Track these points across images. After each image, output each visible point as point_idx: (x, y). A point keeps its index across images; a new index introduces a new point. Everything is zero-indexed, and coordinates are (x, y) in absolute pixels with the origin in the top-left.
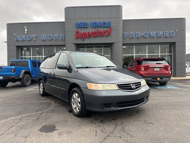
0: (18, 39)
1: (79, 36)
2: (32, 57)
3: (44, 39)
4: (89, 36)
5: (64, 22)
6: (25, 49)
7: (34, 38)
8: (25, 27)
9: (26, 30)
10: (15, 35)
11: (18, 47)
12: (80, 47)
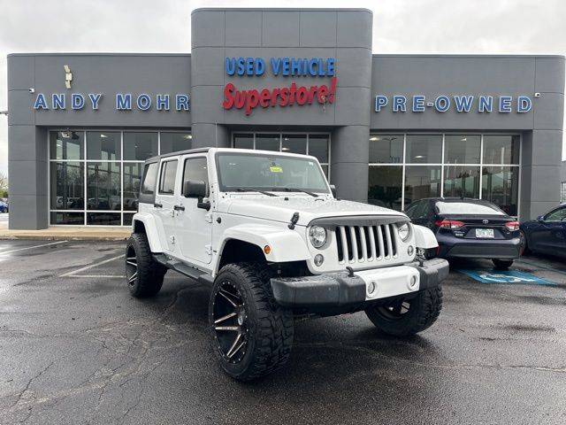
0: (43, 103)
1: (234, 100)
2: (85, 161)
3: (124, 106)
4: (267, 101)
5: (187, 56)
6: (64, 136)
7: (95, 102)
8: (66, 67)
9: (69, 77)
10: (33, 90)
11: (42, 130)
12: (236, 136)
